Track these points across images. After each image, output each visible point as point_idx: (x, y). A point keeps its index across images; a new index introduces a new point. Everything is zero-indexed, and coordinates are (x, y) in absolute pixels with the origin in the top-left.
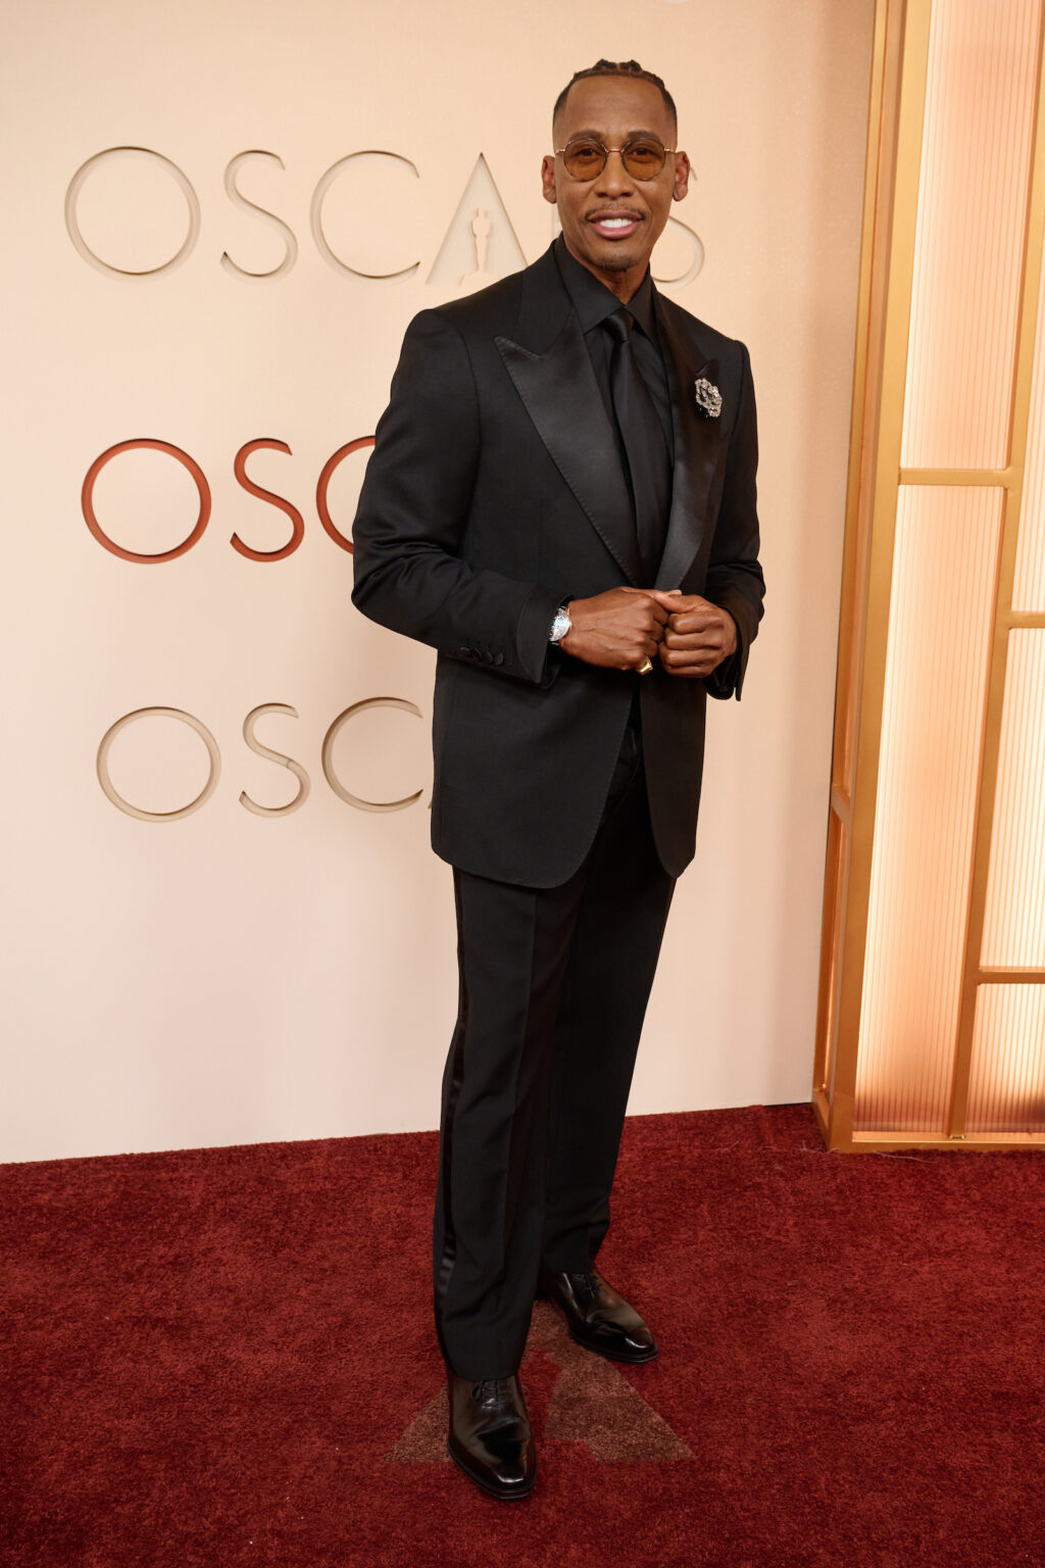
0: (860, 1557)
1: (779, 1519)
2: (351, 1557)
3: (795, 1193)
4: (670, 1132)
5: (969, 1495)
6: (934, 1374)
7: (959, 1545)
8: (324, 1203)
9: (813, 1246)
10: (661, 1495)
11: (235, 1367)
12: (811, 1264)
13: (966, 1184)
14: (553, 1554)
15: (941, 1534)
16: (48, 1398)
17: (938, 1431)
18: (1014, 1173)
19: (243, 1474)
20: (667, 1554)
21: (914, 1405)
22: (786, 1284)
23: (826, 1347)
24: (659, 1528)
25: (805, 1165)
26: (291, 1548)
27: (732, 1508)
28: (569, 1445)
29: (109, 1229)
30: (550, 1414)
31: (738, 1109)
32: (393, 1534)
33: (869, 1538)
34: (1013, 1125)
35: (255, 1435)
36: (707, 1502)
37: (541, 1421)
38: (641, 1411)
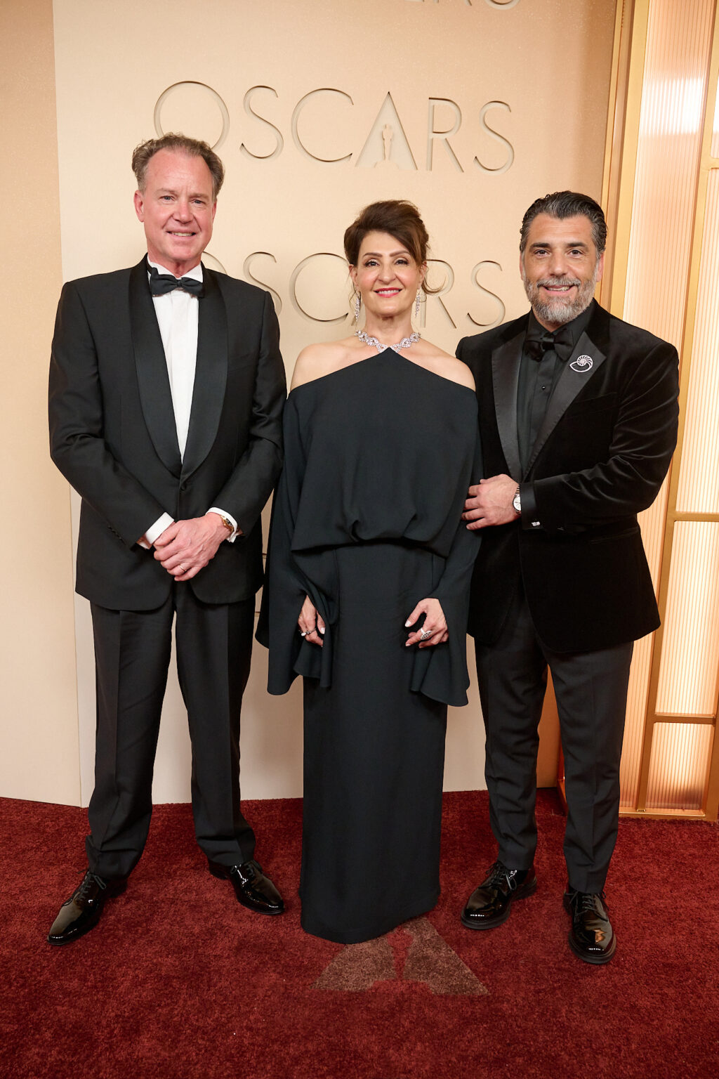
0: (586, 1058)
1: (538, 1033)
2: (292, 1044)
3: (548, 840)
5: (649, 1024)
6: (629, 951)
7: (644, 1054)
8: (279, 836)
9: (558, 871)
10: (470, 1016)
11: (228, 930)
12: (557, 882)
13: (646, 838)
14: (407, 1048)
15: (633, 1046)
16: (122, 944)
17: (631, 984)
18: (674, 832)
19: (231, 993)
20: (473, 1051)
21: (617, 968)
22: (542, 893)
24: (469, 1036)
25: (553, 824)
26: (257, 1037)
27: (511, 1026)
28: (416, 984)
29: (158, 847)
30: (406, 965)
32: (316, 1032)
33: (591, 1047)
34: (674, 804)
35: (238, 970)
36: (496, 1021)
37: (401, 969)
38: (459, 965)
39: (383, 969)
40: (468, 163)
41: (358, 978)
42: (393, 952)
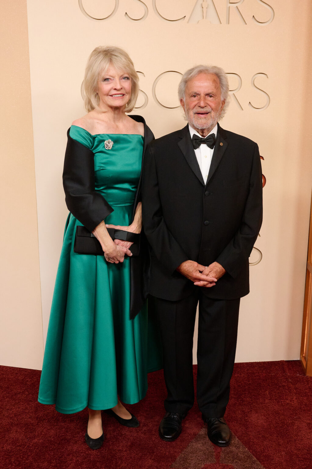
3: (296, 389)
4: (256, 368)
9: (302, 406)
12: (302, 411)
16: (69, 443)
22: (294, 418)
23: (308, 438)
25: (298, 380)
30: (221, 456)
31: (277, 361)
35: (131, 458)
37: (218, 458)
38: (249, 456)
39: (209, 458)
40: (249, 19)
41: (196, 462)
42: (214, 449)
